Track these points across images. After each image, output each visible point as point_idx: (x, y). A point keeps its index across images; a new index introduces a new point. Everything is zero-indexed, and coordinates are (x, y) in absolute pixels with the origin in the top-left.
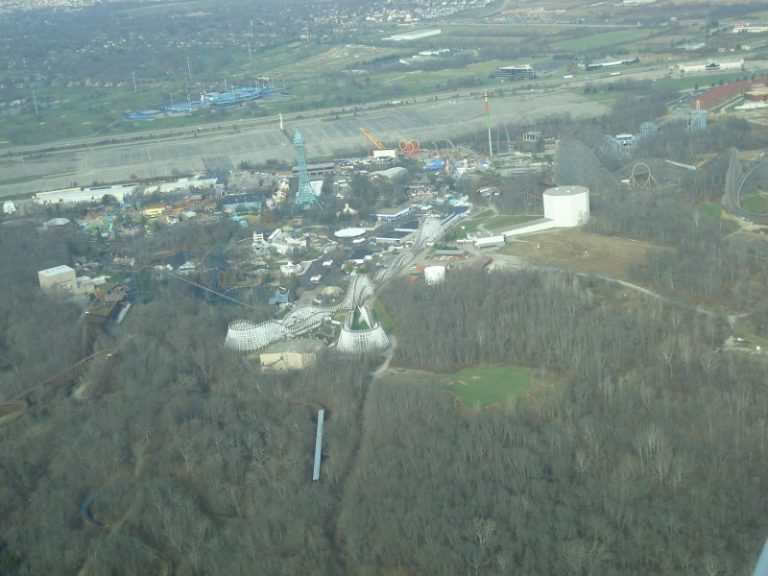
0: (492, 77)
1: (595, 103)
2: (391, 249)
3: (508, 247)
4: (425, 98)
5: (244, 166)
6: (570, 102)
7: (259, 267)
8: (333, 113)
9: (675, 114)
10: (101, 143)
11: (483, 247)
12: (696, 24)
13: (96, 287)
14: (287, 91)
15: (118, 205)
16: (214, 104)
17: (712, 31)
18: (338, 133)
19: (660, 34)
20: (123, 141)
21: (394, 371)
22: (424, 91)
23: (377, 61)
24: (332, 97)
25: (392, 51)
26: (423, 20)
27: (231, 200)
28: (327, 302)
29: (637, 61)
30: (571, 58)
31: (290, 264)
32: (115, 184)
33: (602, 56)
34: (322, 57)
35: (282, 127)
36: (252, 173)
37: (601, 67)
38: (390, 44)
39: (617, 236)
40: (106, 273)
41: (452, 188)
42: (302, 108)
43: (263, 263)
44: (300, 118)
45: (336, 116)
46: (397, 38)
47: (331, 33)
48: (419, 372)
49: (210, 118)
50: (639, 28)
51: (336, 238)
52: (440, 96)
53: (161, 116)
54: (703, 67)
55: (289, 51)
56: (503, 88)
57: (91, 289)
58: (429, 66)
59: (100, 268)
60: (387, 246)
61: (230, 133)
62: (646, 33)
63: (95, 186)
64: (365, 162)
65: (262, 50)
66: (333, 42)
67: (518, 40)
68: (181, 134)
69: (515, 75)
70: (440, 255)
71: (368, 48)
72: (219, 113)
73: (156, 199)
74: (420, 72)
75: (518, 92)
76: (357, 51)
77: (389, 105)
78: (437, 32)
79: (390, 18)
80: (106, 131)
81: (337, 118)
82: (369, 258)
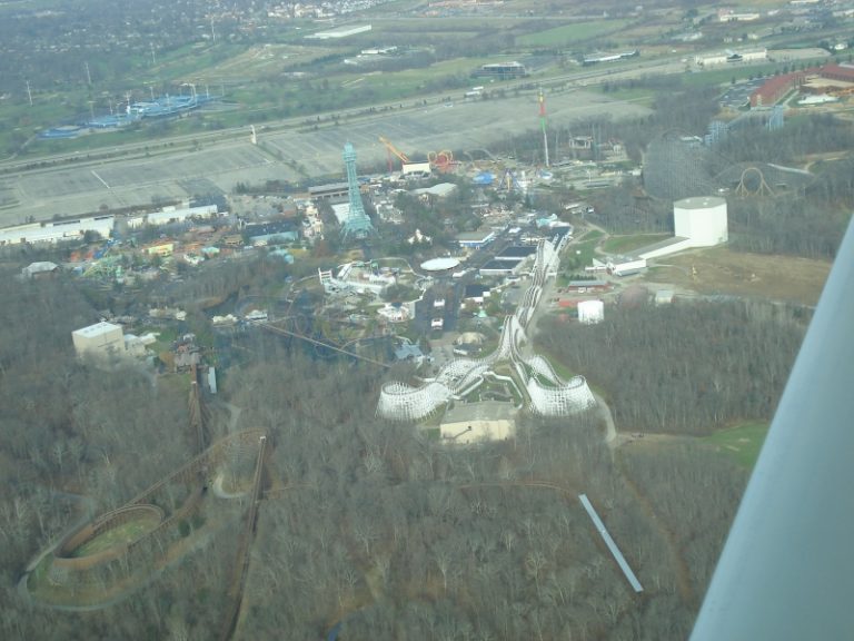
0: (474, 76)
1: (625, 102)
2: (507, 282)
3: (653, 273)
4: (411, 102)
5: (241, 189)
6: (593, 102)
7: (350, 312)
8: (309, 123)
9: (733, 112)
10: (28, 168)
11: (625, 275)
12: (670, 13)
13: (147, 347)
14: (229, 99)
15: (105, 243)
16: (145, 117)
17: (696, 20)
18: (329, 146)
19: (638, 24)
20: (55, 164)
21: (627, 436)
22: (403, 95)
23: (317, 61)
24: (294, 104)
25: (327, 51)
26: (338, 15)
27: (258, 231)
28: (473, 352)
29: (637, 54)
30: (554, 53)
31: (388, 306)
32: (82, 216)
33: (590, 50)
34: (243, 58)
35: (254, 141)
36: (255, 197)
37: (598, 62)
38: (318, 42)
39: (779, 254)
40: (152, 330)
41: (528, 206)
42: (263, 118)
43: (351, 307)
44: (268, 129)
45: (314, 127)
46: (324, 35)
47: (238, 31)
48: (663, 437)
49: (152, 134)
50: (607, 19)
51: (426, 272)
52: (428, 99)
53: (86, 132)
54: (724, 59)
55: (197, 52)
56: (499, 87)
57: (141, 351)
58: (386, 66)
59: (138, 323)
60: (500, 279)
61: (191, 151)
62: (622, 24)
63: (58, 220)
64: (393, 178)
65: (161, 53)
66: (247, 43)
67: (472, 35)
68: (125, 153)
69: (503, 73)
70: (576, 287)
71: (294, 47)
72: (161, 127)
73: (152, 234)
74: (379, 73)
75: (522, 92)
76: (283, 51)
77: (372, 112)
78: (368, 28)
79: (298, 13)
80: (24, 153)
81: (316, 129)
82: (487, 294)
